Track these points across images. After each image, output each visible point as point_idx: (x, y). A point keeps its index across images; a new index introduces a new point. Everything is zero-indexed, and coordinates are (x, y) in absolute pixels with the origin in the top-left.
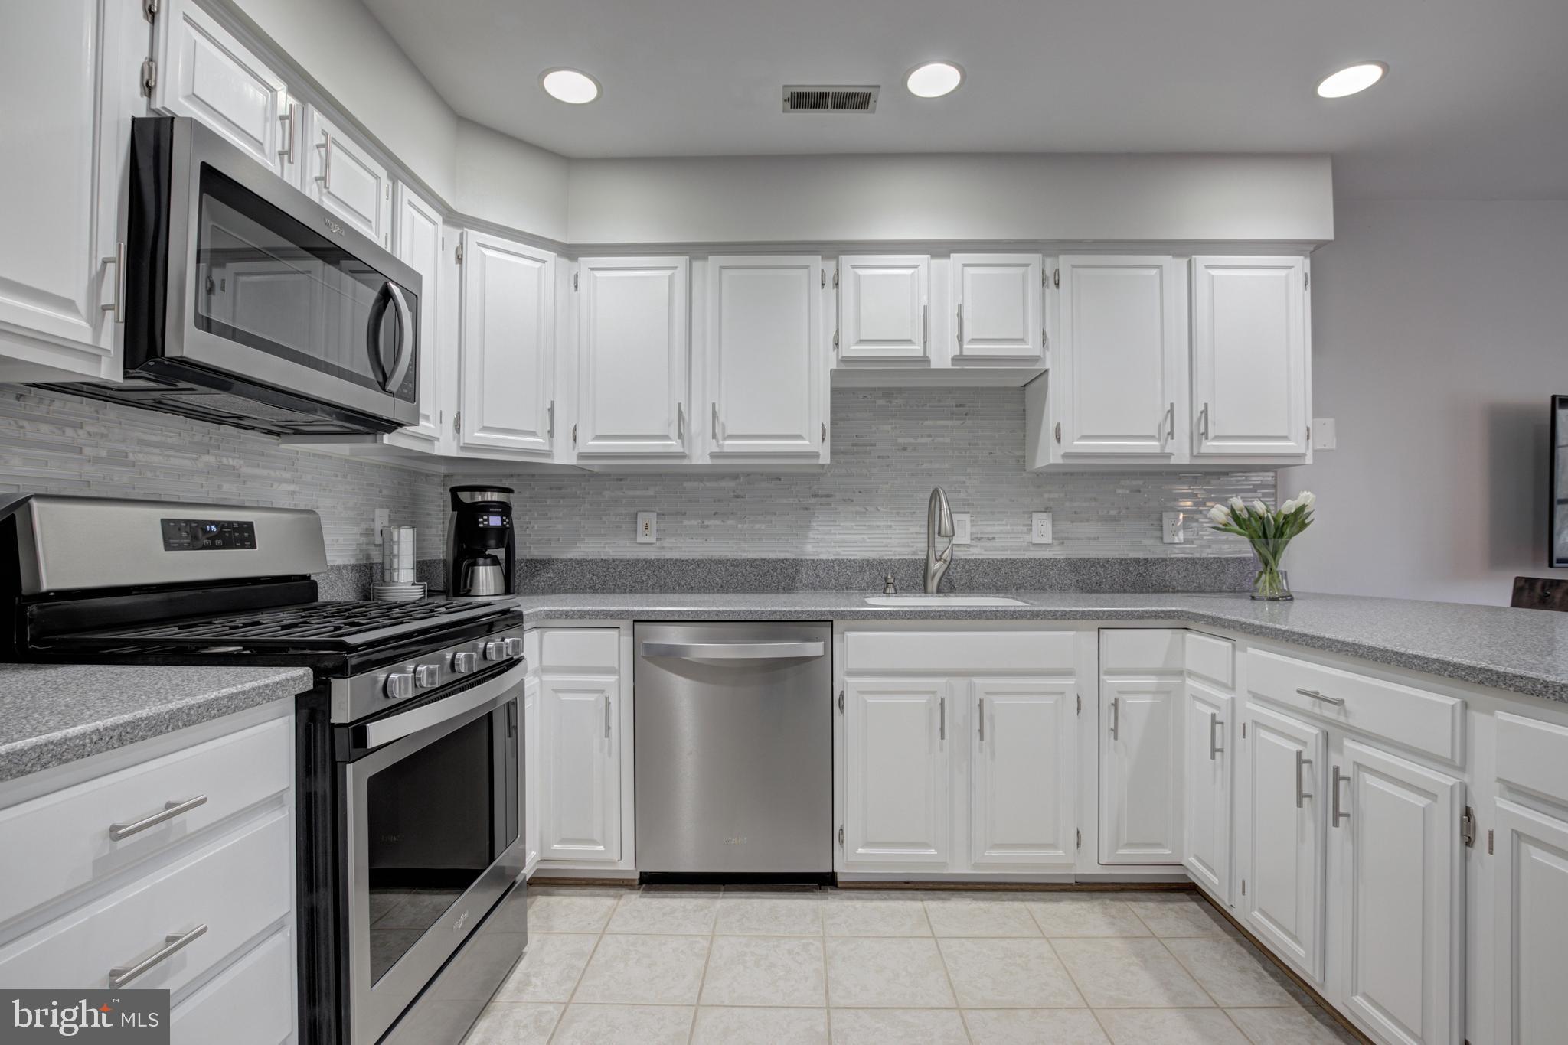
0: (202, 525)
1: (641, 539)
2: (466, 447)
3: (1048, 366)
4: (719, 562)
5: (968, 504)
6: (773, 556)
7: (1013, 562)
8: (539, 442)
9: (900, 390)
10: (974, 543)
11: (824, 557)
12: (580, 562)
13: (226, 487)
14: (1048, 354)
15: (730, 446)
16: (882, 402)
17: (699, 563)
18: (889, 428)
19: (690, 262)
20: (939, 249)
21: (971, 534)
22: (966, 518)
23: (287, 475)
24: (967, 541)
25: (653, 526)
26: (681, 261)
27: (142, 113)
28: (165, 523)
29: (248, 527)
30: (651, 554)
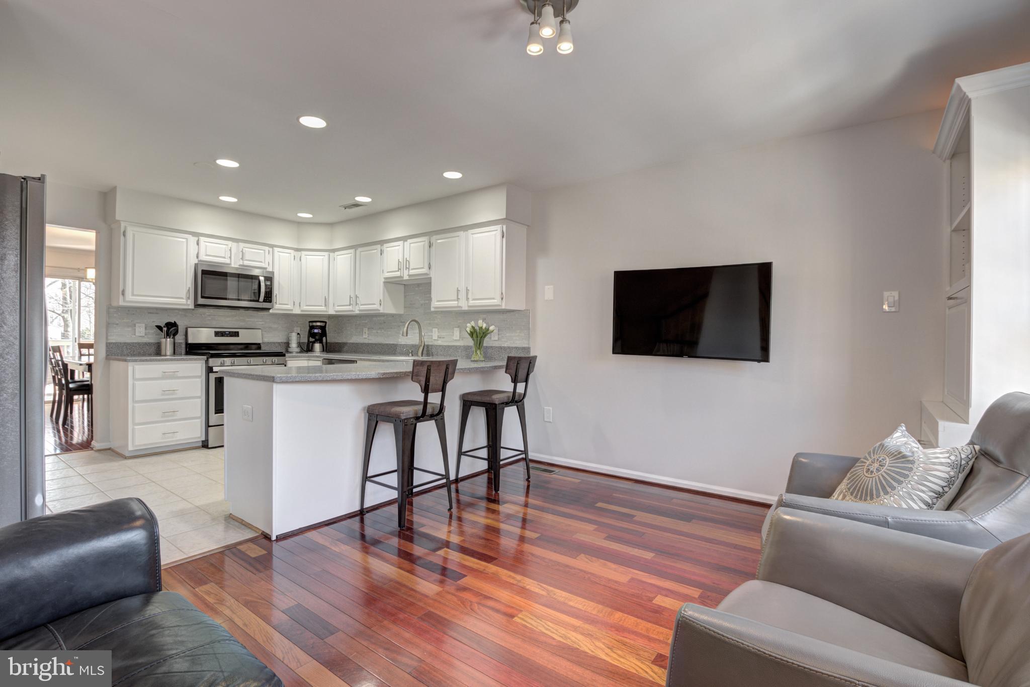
0: (225, 332)
1: (364, 337)
2: (302, 311)
3: (431, 276)
4: (380, 344)
5: (437, 325)
6: (392, 343)
7: (449, 346)
8: (323, 308)
9: (421, 284)
10: (439, 339)
11: (403, 343)
12: (353, 344)
13: (241, 323)
14: (431, 272)
15: (363, 307)
16: (417, 289)
17: (376, 344)
18: (418, 298)
19: (356, 250)
20: (404, 239)
21: (438, 336)
22: (436, 329)
23: (261, 320)
24: (436, 338)
25: (367, 332)
26: (352, 251)
27: (197, 262)
28: (215, 332)
29: (238, 332)
30: (366, 341)
